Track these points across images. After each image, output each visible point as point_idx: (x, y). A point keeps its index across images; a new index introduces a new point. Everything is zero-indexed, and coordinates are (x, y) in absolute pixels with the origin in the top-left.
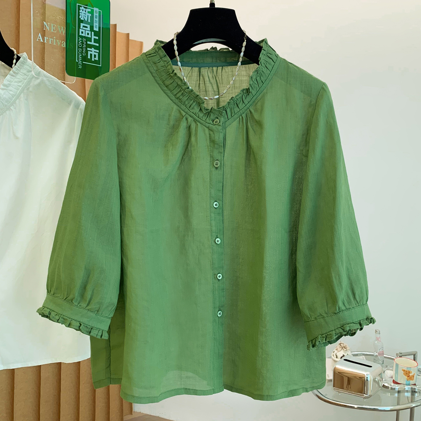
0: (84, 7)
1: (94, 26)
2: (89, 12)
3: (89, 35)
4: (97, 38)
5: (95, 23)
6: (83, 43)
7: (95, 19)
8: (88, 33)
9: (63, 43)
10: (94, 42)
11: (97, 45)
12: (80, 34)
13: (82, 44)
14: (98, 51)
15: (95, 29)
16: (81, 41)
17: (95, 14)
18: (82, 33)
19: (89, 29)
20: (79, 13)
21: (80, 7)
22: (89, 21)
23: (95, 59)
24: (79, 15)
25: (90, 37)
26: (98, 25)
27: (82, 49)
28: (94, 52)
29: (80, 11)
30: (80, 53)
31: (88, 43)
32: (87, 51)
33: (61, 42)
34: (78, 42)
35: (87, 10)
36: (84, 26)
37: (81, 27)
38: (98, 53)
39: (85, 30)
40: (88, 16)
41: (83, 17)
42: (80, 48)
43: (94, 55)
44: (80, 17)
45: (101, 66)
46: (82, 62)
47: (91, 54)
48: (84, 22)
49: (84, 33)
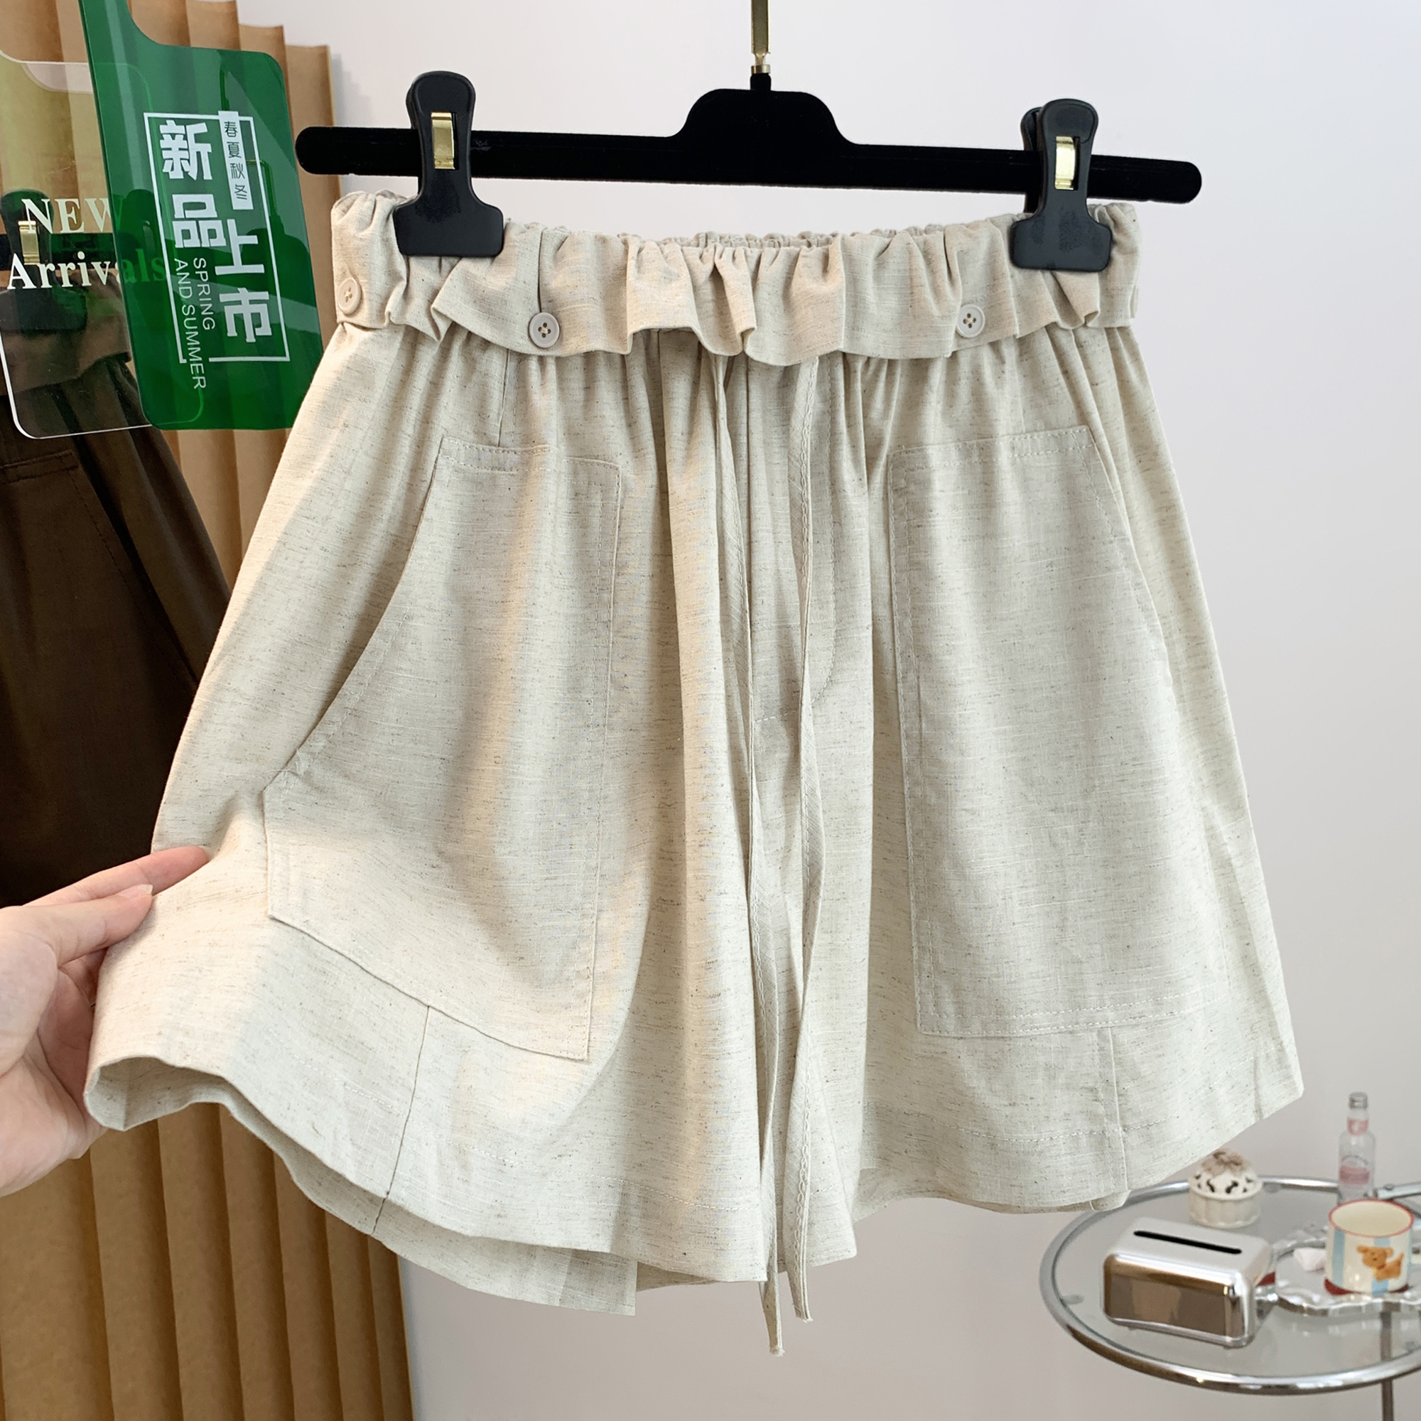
0: (178, 122)
1: (233, 192)
2: (201, 139)
3: (215, 237)
4: (254, 241)
5: (234, 175)
6: (194, 279)
7: (229, 160)
8: (209, 230)
10: (244, 262)
11: (260, 271)
12: (179, 242)
13: (192, 284)
14: (266, 297)
15: (238, 206)
16: (186, 274)
17: (227, 141)
18: (186, 234)
19: (210, 210)
20: (158, 148)
22: (207, 177)
23: (258, 332)
24: (160, 160)
25: (224, 244)
27: (197, 304)
28: (253, 303)
29: (163, 142)
31: (220, 270)
32: (219, 306)
34: (175, 277)
35: (194, 130)
36: (188, 206)
37: (180, 211)
39: (197, 220)
40: (199, 153)
41: (178, 166)
42: (187, 301)
43: (253, 315)
45: (287, 359)
46: (205, 361)
47: (239, 319)
48: (189, 185)
49: (194, 233)
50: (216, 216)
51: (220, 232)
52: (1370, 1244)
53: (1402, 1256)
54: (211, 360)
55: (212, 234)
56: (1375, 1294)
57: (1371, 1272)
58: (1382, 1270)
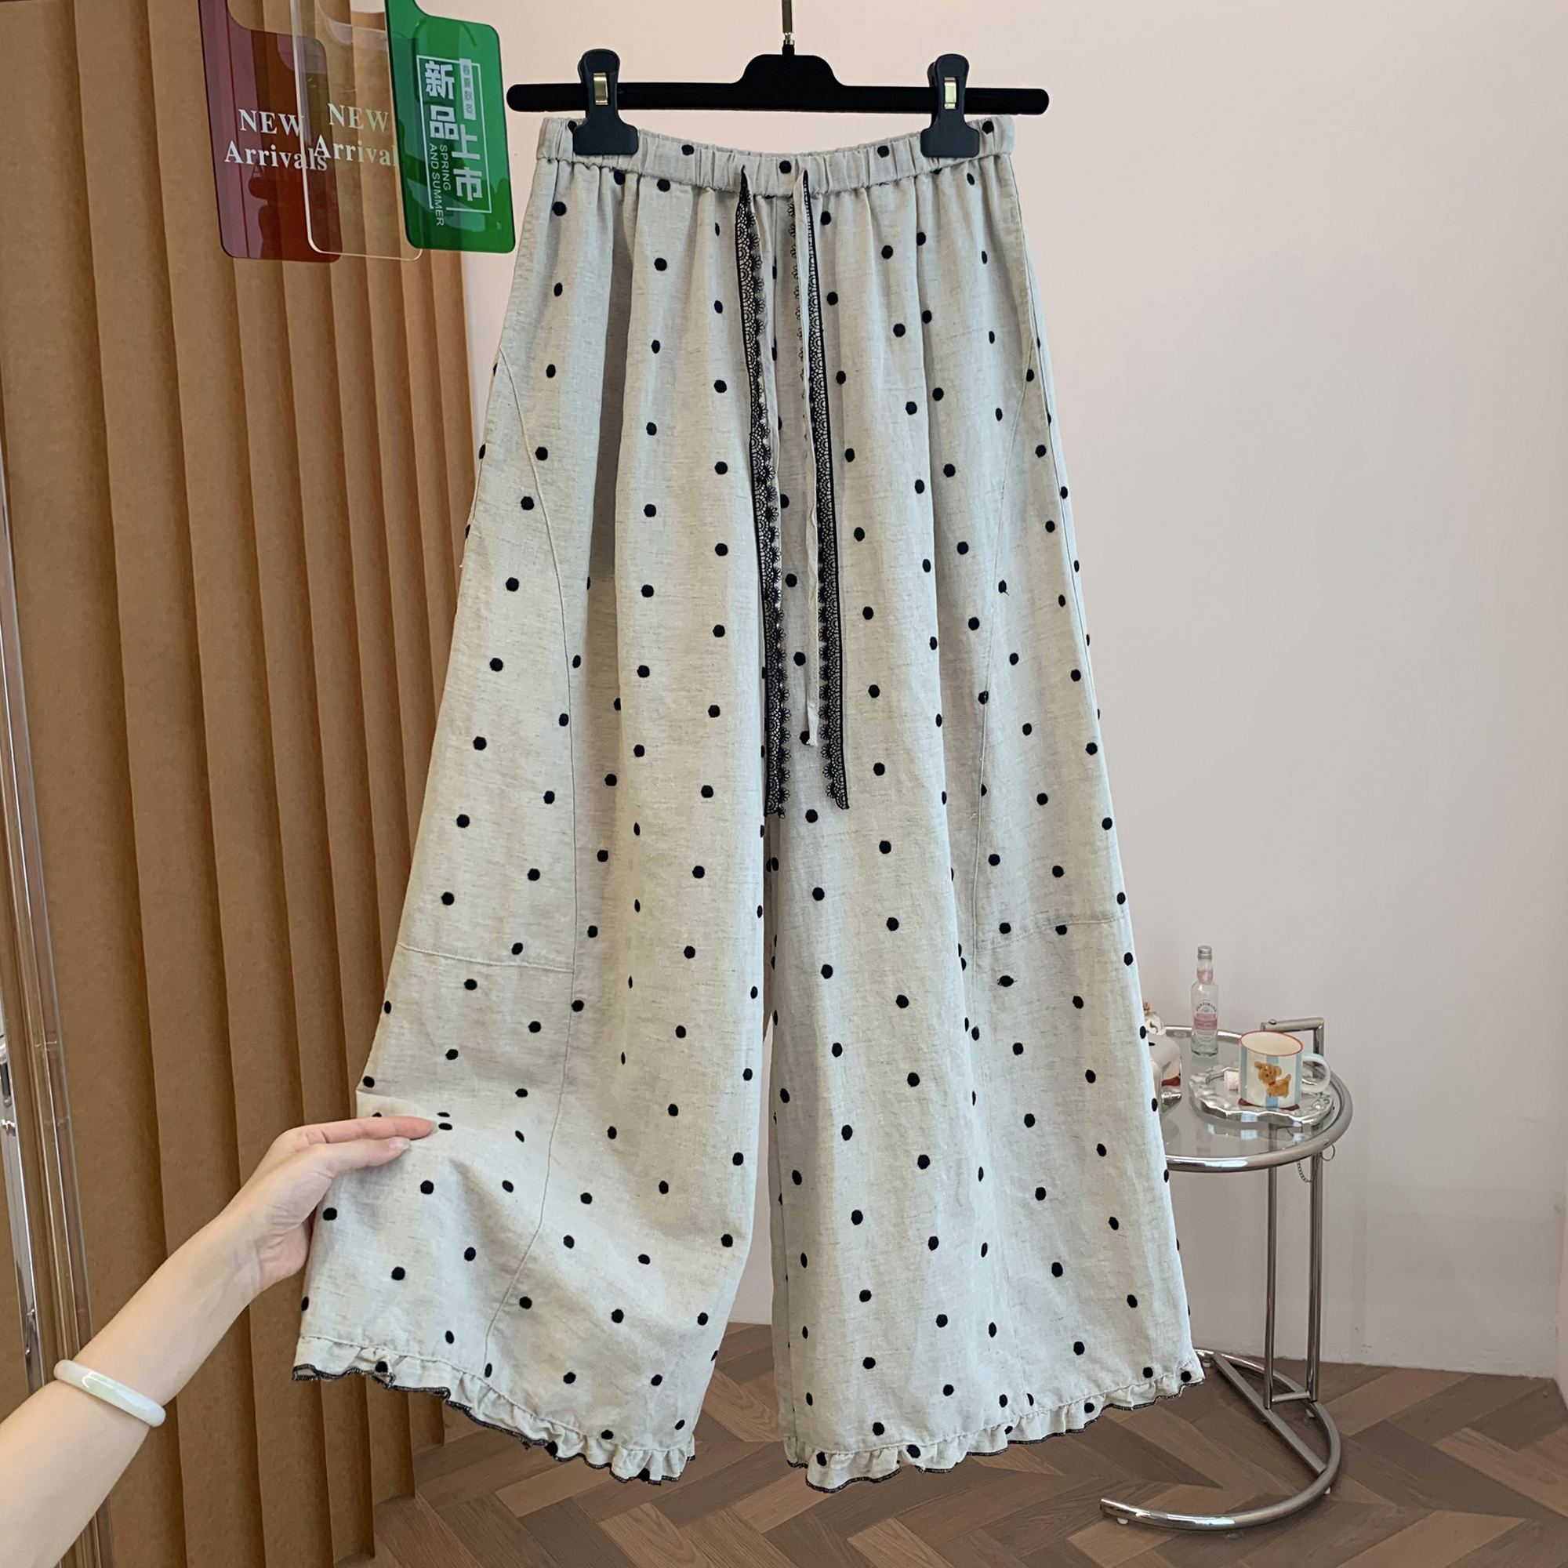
0: (436, 62)
1: (465, 107)
2: (448, 74)
3: (453, 133)
4: (474, 138)
5: (466, 99)
6: (440, 158)
7: (464, 89)
8: (450, 129)
9: (381, 154)
10: (469, 151)
11: (477, 157)
12: (433, 134)
13: (439, 161)
14: (479, 174)
15: (467, 116)
16: (436, 154)
17: (463, 76)
18: (437, 130)
19: (451, 118)
20: (424, 79)
21: (427, 66)
22: (451, 97)
23: (475, 195)
24: (425, 85)
25: (458, 138)
26: (472, 103)
27: (441, 173)
28: (472, 177)
29: (427, 75)
30: (436, 184)
31: (454, 154)
32: (453, 178)
33: (378, 152)
34: (430, 156)
35: (444, 68)
36: (439, 113)
37: (434, 116)
38: (479, 180)
39: (444, 122)
40: (447, 83)
41: (434, 89)
42: (436, 171)
43: (472, 185)
44: (429, 88)
45: (490, 212)
46: (444, 209)
47: (464, 185)
48: (439, 101)
49: (441, 130)
50: (454, 120)
51: (456, 131)
52: (1264, 1062)
53: (1289, 1077)
54: (448, 209)
55: (451, 132)
56: (1269, 1108)
57: (1265, 1087)
58: (1272, 1087)
